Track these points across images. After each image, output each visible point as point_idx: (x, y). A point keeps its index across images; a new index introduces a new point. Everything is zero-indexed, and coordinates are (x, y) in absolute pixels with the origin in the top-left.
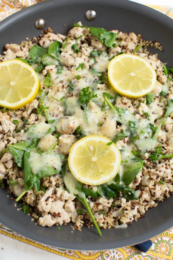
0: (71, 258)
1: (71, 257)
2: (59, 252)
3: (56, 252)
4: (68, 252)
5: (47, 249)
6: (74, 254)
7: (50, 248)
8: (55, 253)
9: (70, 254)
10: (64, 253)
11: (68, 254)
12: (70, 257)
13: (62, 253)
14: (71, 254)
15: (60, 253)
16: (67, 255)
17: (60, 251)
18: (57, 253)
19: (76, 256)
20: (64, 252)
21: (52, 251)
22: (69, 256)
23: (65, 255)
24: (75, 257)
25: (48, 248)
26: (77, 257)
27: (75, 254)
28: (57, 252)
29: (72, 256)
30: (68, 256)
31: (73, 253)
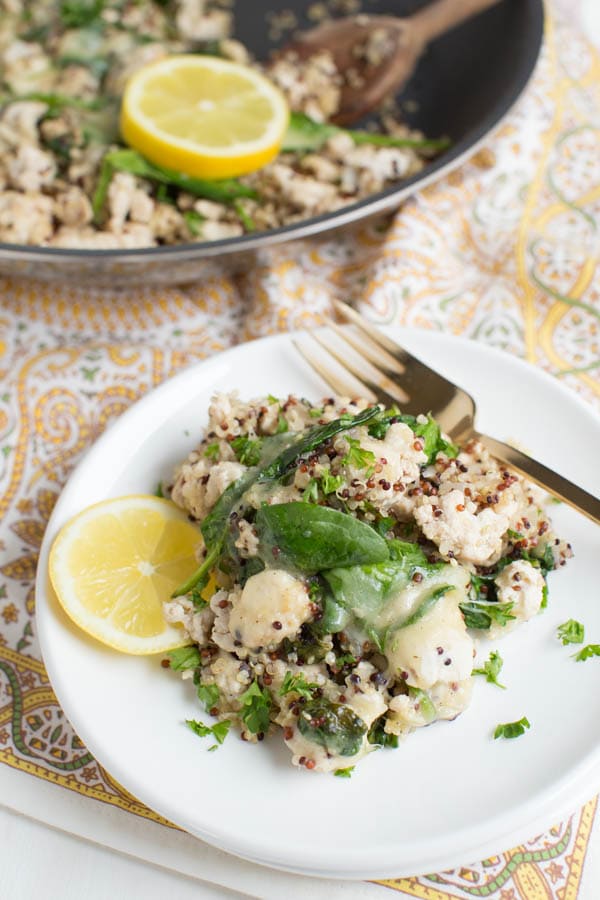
0: (87, 794)
1: (90, 790)
2: (47, 772)
3: (37, 771)
4: (82, 776)
5: (6, 757)
6: (101, 784)
7: (16, 757)
8: (34, 772)
9: (88, 781)
10: (67, 777)
11: (82, 780)
12: (87, 790)
13: (57, 776)
14: (92, 783)
15: (50, 774)
16: (73, 785)
17: (50, 768)
18: (41, 772)
19: (108, 790)
20: (66, 773)
21: (23, 765)
22: (83, 788)
23: (68, 782)
24: (104, 791)
25: (12, 754)
26: (112, 792)
27: (105, 785)
28: (39, 769)
29: (93, 787)
30: (79, 786)
31: (101, 781)
